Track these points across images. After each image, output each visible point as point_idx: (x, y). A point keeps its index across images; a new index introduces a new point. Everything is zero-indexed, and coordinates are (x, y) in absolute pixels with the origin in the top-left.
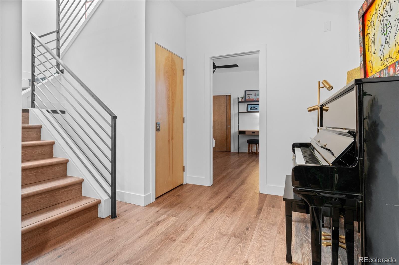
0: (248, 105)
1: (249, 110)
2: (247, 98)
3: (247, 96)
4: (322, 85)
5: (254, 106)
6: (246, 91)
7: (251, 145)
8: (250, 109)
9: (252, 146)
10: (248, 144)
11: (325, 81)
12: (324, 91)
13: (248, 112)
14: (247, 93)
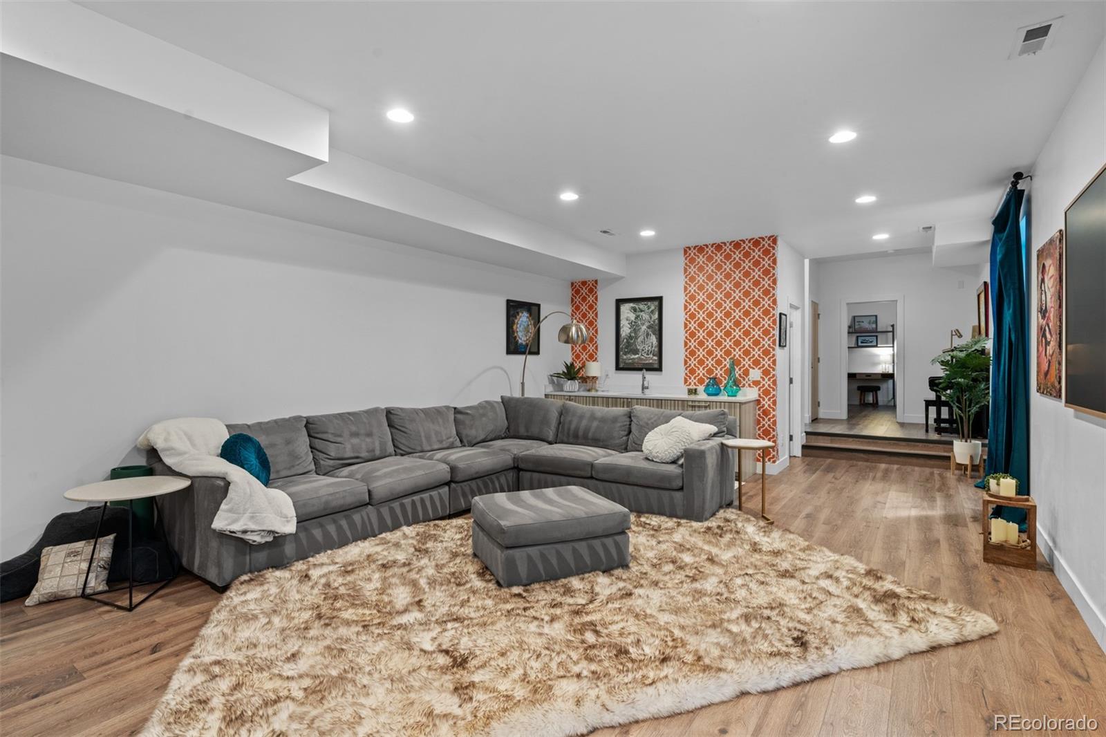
0: (858, 337)
1: (860, 344)
2: (856, 327)
3: (857, 324)
4: (954, 333)
5: (867, 338)
6: (854, 317)
7: (863, 394)
8: (862, 342)
9: (864, 396)
10: (859, 392)
11: (957, 330)
12: (955, 338)
13: (859, 347)
14: (857, 319)
